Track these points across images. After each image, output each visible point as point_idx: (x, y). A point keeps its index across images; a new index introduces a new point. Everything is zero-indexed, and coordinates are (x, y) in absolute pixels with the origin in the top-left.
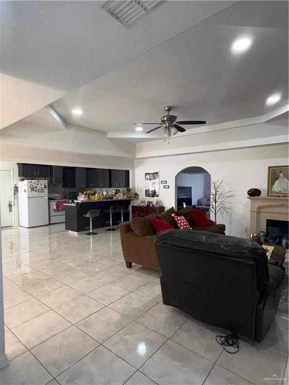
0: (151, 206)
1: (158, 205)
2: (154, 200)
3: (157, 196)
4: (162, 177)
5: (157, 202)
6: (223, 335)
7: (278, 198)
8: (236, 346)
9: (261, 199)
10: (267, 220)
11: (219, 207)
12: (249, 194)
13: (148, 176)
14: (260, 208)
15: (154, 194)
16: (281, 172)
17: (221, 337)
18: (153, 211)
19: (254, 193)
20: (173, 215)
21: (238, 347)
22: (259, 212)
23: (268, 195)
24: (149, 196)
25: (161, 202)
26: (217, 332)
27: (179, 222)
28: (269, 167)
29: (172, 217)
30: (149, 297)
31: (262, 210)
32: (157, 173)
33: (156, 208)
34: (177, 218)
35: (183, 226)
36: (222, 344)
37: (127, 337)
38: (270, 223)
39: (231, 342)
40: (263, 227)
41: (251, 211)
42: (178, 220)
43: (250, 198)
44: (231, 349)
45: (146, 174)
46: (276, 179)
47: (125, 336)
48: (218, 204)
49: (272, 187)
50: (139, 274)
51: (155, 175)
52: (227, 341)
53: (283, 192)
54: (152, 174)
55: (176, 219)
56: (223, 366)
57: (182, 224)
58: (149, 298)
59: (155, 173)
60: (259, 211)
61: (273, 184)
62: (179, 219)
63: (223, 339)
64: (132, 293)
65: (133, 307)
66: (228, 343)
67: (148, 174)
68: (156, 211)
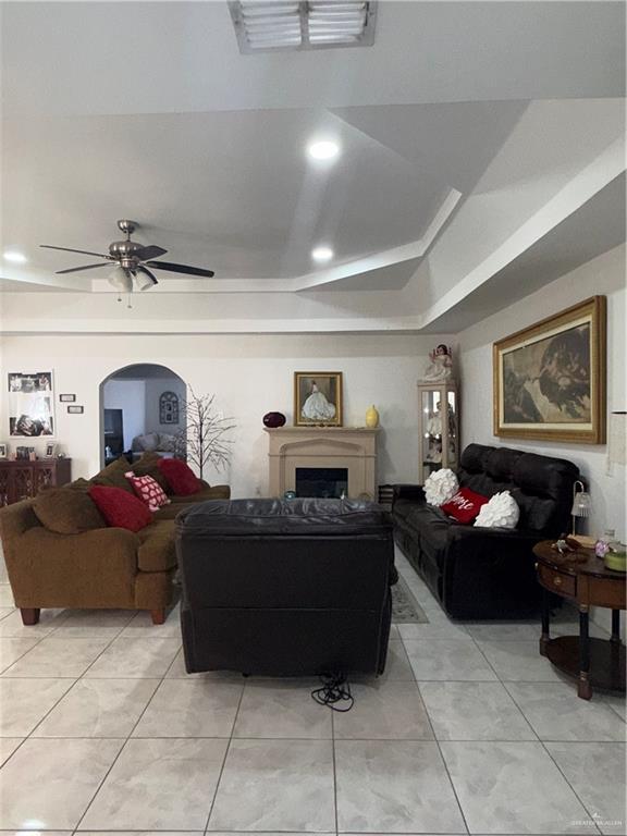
0: (32, 458)
1: (53, 456)
2: (39, 444)
3: (48, 433)
4: (61, 384)
5: (50, 449)
6: (319, 688)
7: (311, 428)
8: (346, 697)
9: (285, 431)
10: (297, 469)
11: (208, 451)
12: (265, 423)
13: (18, 382)
14: (285, 448)
15: (38, 430)
16: (314, 383)
17: (318, 691)
18: (41, 470)
19: (274, 421)
20: (129, 475)
21: (350, 697)
22: (283, 456)
23: (296, 424)
24: (21, 432)
25: (58, 446)
26: (308, 687)
27: (146, 489)
28: (296, 374)
29: (128, 479)
30: (133, 673)
31: (288, 452)
32: (48, 375)
33: (47, 463)
34: (140, 481)
35: (155, 497)
36: (326, 702)
37: (135, 781)
38: (302, 474)
39: (337, 694)
40: (291, 483)
41: (270, 456)
42: (143, 486)
43: (269, 432)
44: (341, 704)
45: (12, 376)
46: (308, 395)
47: (128, 780)
48: (206, 444)
49: (301, 410)
50: (70, 633)
51: (41, 379)
52: (330, 695)
53: (319, 417)
54: (32, 376)
55: (138, 484)
56: (346, 737)
57: (152, 493)
58: (135, 676)
59: (40, 375)
60: (283, 454)
61: (303, 404)
62: (144, 482)
63: (323, 695)
64: (83, 681)
65: (107, 709)
66: (333, 696)
67: (20, 375)
68: (48, 471)
